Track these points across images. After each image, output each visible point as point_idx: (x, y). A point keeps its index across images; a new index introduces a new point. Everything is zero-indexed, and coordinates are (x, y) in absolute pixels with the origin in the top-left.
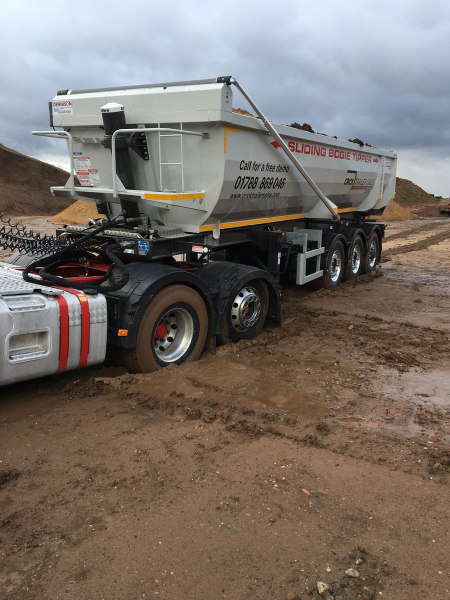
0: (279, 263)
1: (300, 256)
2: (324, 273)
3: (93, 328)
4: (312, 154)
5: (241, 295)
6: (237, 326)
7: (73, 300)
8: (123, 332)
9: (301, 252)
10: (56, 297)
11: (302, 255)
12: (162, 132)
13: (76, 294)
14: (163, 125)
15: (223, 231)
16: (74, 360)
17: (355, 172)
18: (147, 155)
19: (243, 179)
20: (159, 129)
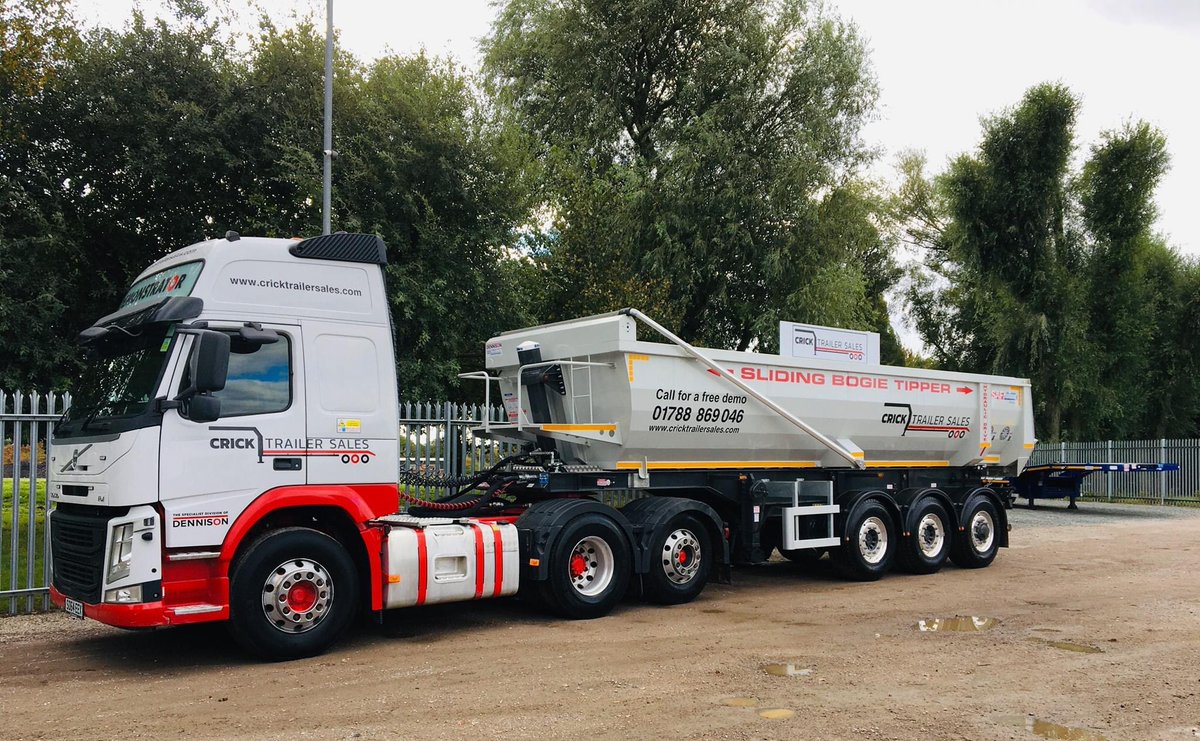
0: (757, 519)
1: (785, 511)
2: (842, 541)
3: (505, 555)
4: (793, 381)
5: (675, 537)
6: (671, 574)
7: (488, 530)
8: (534, 562)
9: (791, 506)
10: (473, 526)
11: (789, 510)
12: (575, 366)
13: (490, 524)
14: (575, 359)
15: (653, 473)
16: (489, 588)
17: (908, 406)
18: (564, 390)
19: (666, 410)
20: (571, 362)
